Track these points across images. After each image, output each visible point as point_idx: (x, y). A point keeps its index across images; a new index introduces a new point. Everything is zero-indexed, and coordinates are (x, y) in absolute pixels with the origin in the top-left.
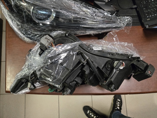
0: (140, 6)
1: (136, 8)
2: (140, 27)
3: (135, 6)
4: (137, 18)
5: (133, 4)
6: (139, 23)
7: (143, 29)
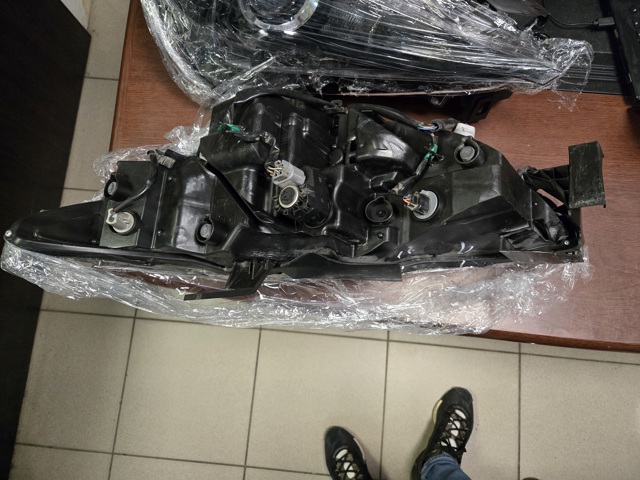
0: (629, 21)
1: (609, 29)
2: (619, 99)
3: (608, 22)
4: (612, 67)
5: (600, 14)
6: (617, 86)
7: (628, 110)
